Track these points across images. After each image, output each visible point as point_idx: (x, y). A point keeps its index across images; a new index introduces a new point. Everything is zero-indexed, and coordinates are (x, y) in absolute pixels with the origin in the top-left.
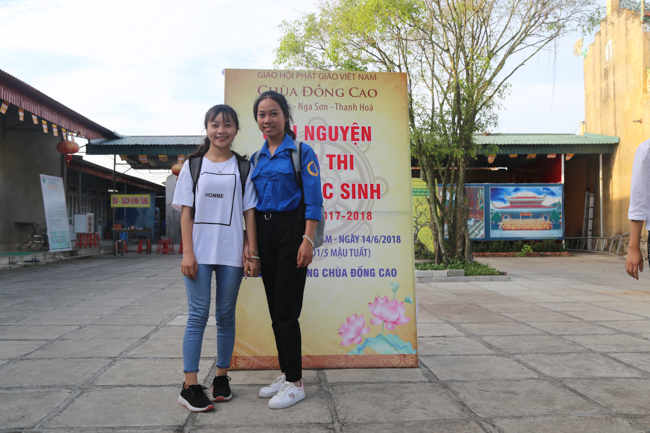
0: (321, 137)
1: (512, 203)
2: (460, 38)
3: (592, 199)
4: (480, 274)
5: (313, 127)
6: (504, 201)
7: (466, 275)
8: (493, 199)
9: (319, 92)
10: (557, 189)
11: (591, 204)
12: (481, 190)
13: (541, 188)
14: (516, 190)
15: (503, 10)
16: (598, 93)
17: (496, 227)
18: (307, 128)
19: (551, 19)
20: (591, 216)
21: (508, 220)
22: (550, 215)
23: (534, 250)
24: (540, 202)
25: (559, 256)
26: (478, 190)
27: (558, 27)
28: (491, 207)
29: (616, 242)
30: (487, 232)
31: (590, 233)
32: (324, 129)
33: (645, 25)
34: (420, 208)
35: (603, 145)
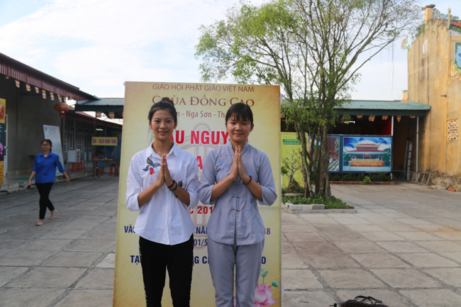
0: (205, 140)
1: (358, 148)
2: (325, 40)
3: (411, 146)
4: (335, 208)
5: (198, 132)
6: (353, 147)
7: (326, 208)
8: (345, 145)
9: (204, 102)
10: (388, 139)
11: (410, 149)
12: (337, 139)
13: (377, 139)
14: (361, 140)
15: (356, 20)
16: (417, 75)
17: (347, 164)
18: (193, 132)
19: (389, 28)
20: (410, 157)
21: (355, 159)
22: (383, 157)
23: (372, 180)
24: (377, 148)
25: (388, 184)
26: (335, 139)
27: (394, 33)
28: (344, 150)
29: (427, 176)
30: (341, 167)
31: (409, 168)
32: (208, 134)
33: (451, 31)
34: (295, 157)
35: (420, 110)
